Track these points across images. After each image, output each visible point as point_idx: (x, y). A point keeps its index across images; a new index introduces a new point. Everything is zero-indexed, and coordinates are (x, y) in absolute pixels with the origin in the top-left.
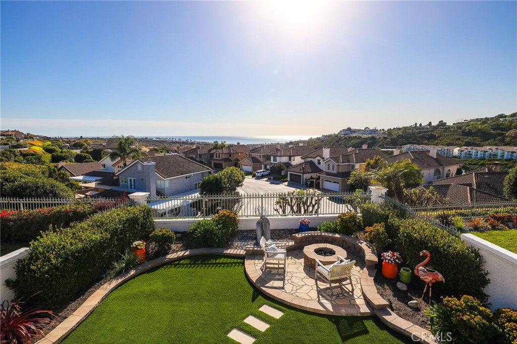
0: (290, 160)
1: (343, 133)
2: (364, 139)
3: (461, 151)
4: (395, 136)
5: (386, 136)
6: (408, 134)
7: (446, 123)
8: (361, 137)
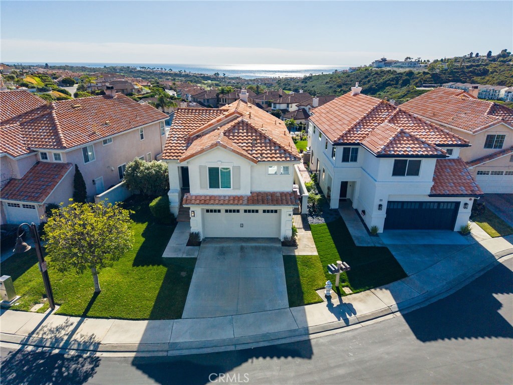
0: (288, 107)
1: (375, 65)
2: (399, 74)
3: (509, 92)
4: (438, 71)
5: (426, 71)
6: (455, 69)
7: (510, 53)
8: (395, 72)
